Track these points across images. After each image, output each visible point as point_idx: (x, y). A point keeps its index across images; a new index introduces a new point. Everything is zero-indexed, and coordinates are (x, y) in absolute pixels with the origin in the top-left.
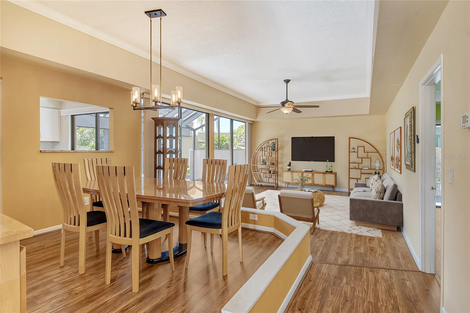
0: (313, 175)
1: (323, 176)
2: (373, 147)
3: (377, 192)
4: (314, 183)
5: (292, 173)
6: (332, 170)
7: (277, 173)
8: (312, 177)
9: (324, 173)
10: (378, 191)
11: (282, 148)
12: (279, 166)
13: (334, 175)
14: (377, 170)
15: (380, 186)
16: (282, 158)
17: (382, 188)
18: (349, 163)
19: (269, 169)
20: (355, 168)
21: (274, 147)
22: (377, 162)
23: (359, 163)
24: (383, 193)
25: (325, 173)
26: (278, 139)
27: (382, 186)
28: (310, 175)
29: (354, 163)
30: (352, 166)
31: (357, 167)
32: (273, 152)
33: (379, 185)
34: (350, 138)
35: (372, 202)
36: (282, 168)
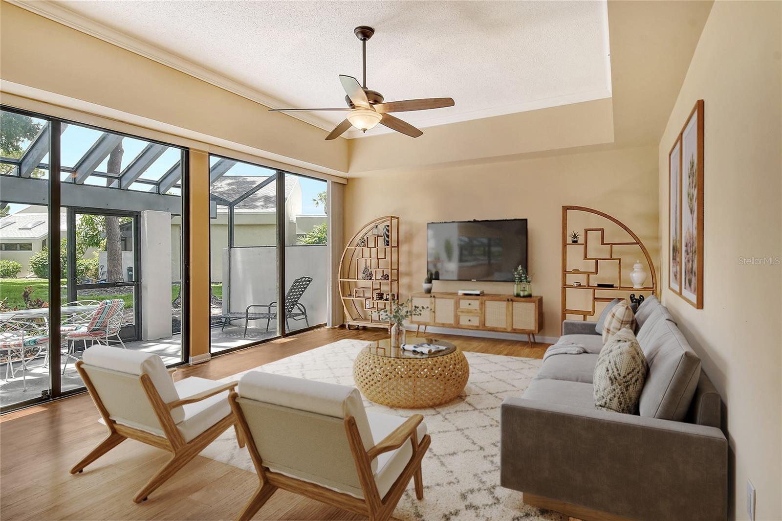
0: (482, 304)
1: (507, 308)
2: (626, 228)
3: (613, 380)
4: (485, 324)
5: (433, 299)
6: (530, 292)
7: (398, 298)
8: (481, 309)
9: (508, 300)
10: (616, 373)
11: (410, 238)
12: (403, 280)
13: (534, 304)
14: (638, 290)
15: (627, 358)
16: (410, 263)
17: (633, 365)
18: (565, 272)
19: (380, 289)
20: (580, 286)
21: (388, 236)
22: (635, 270)
23: (588, 274)
24: (639, 383)
25: (512, 300)
26: (398, 218)
27: (634, 358)
28: (475, 304)
29: (576, 271)
30: (571, 279)
31: (584, 283)
32: (388, 249)
33: (621, 354)
34: (566, 209)
35: (592, 424)
36: (410, 287)
